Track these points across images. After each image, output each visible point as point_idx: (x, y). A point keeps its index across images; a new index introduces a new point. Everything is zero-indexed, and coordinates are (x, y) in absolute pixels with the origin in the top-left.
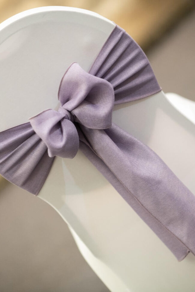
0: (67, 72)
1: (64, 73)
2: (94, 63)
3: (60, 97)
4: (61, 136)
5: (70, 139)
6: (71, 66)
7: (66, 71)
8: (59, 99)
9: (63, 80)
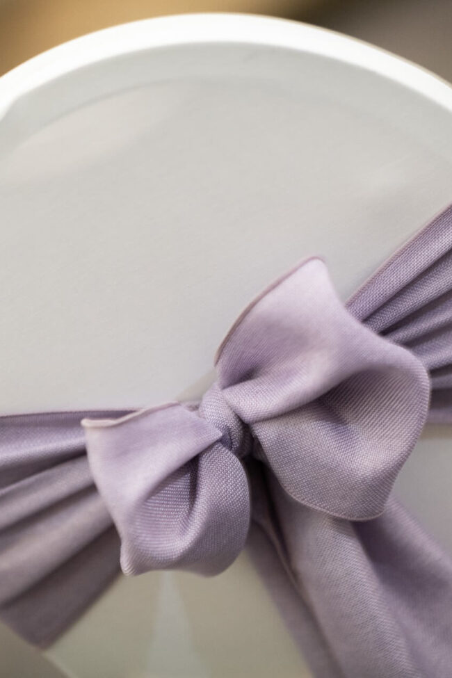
0: (274, 287)
1: (265, 288)
2: (389, 265)
3: (225, 358)
4: (185, 506)
5: (216, 525)
6: (295, 270)
7: (272, 281)
8: (217, 362)
9: (255, 307)
